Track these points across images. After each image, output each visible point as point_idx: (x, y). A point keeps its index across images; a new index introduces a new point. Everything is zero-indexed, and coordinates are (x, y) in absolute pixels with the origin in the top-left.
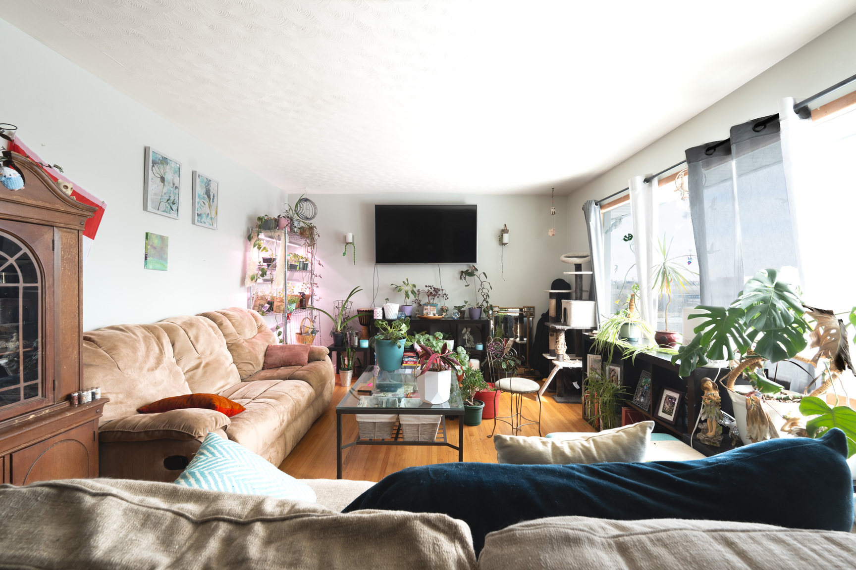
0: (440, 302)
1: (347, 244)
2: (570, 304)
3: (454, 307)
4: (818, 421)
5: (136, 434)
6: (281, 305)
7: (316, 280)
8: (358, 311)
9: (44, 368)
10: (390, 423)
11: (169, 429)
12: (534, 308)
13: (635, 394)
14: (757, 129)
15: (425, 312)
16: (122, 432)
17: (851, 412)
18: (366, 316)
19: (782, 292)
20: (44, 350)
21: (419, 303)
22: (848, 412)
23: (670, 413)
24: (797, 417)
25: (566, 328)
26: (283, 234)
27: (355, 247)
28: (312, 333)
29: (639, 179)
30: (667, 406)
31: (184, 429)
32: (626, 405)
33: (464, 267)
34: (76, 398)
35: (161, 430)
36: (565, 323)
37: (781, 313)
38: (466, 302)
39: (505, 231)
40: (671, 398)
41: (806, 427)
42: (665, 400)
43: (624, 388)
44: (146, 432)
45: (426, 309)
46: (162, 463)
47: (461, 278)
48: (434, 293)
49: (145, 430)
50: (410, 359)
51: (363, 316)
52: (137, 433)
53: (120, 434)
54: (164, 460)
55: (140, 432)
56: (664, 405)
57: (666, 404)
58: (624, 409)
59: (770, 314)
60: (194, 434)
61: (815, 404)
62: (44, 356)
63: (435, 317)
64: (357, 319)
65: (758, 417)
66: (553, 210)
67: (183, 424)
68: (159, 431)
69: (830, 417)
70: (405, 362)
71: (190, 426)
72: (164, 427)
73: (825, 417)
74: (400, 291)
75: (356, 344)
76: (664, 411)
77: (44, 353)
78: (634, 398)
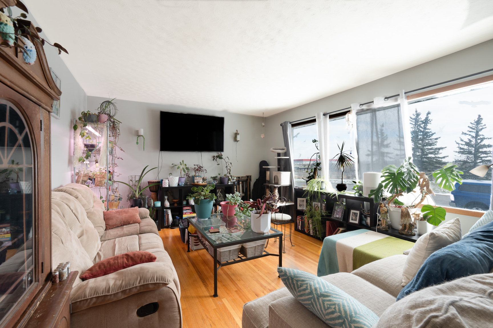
0: (203, 175)
1: (139, 136)
2: (280, 174)
3: (211, 177)
4: (428, 214)
5: (113, 296)
6: (103, 180)
7: (117, 161)
8: (149, 182)
9: (37, 252)
10: (238, 249)
11: (145, 283)
12: (250, 176)
13: (333, 214)
14: (385, 100)
15: (196, 181)
16: (98, 298)
17: (442, 209)
18: (155, 185)
19: (412, 165)
20: (37, 233)
21: (188, 176)
22: (441, 208)
23: (356, 220)
24: (420, 213)
25: (279, 186)
26: (106, 127)
27: (145, 139)
28: (119, 199)
29: (322, 114)
30: (354, 217)
31: (158, 280)
32: (328, 220)
33: (215, 154)
34: (58, 276)
35: (138, 286)
36: (277, 184)
37: (413, 174)
38: (219, 174)
39: (236, 134)
40: (355, 213)
41: (423, 216)
42: (352, 214)
43: (327, 212)
44: (124, 292)
45: (196, 179)
46: (135, 313)
47: (214, 160)
48: (199, 169)
49: (122, 290)
50: (187, 211)
51: (154, 186)
52: (114, 294)
53: (94, 300)
54: (137, 310)
55: (117, 293)
56: (352, 217)
57: (353, 216)
58: (328, 222)
59: (410, 174)
60: (168, 282)
61: (428, 207)
62: (37, 239)
63: (203, 184)
64: (148, 189)
65: (408, 215)
66: (263, 124)
67: (156, 277)
68: (136, 287)
69: (433, 211)
70: (184, 214)
71: (162, 277)
72: (139, 283)
73: (431, 212)
74: (179, 168)
75: (152, 205)
76: (352, 220)
77: (37, 236)
78: (332, 216)
